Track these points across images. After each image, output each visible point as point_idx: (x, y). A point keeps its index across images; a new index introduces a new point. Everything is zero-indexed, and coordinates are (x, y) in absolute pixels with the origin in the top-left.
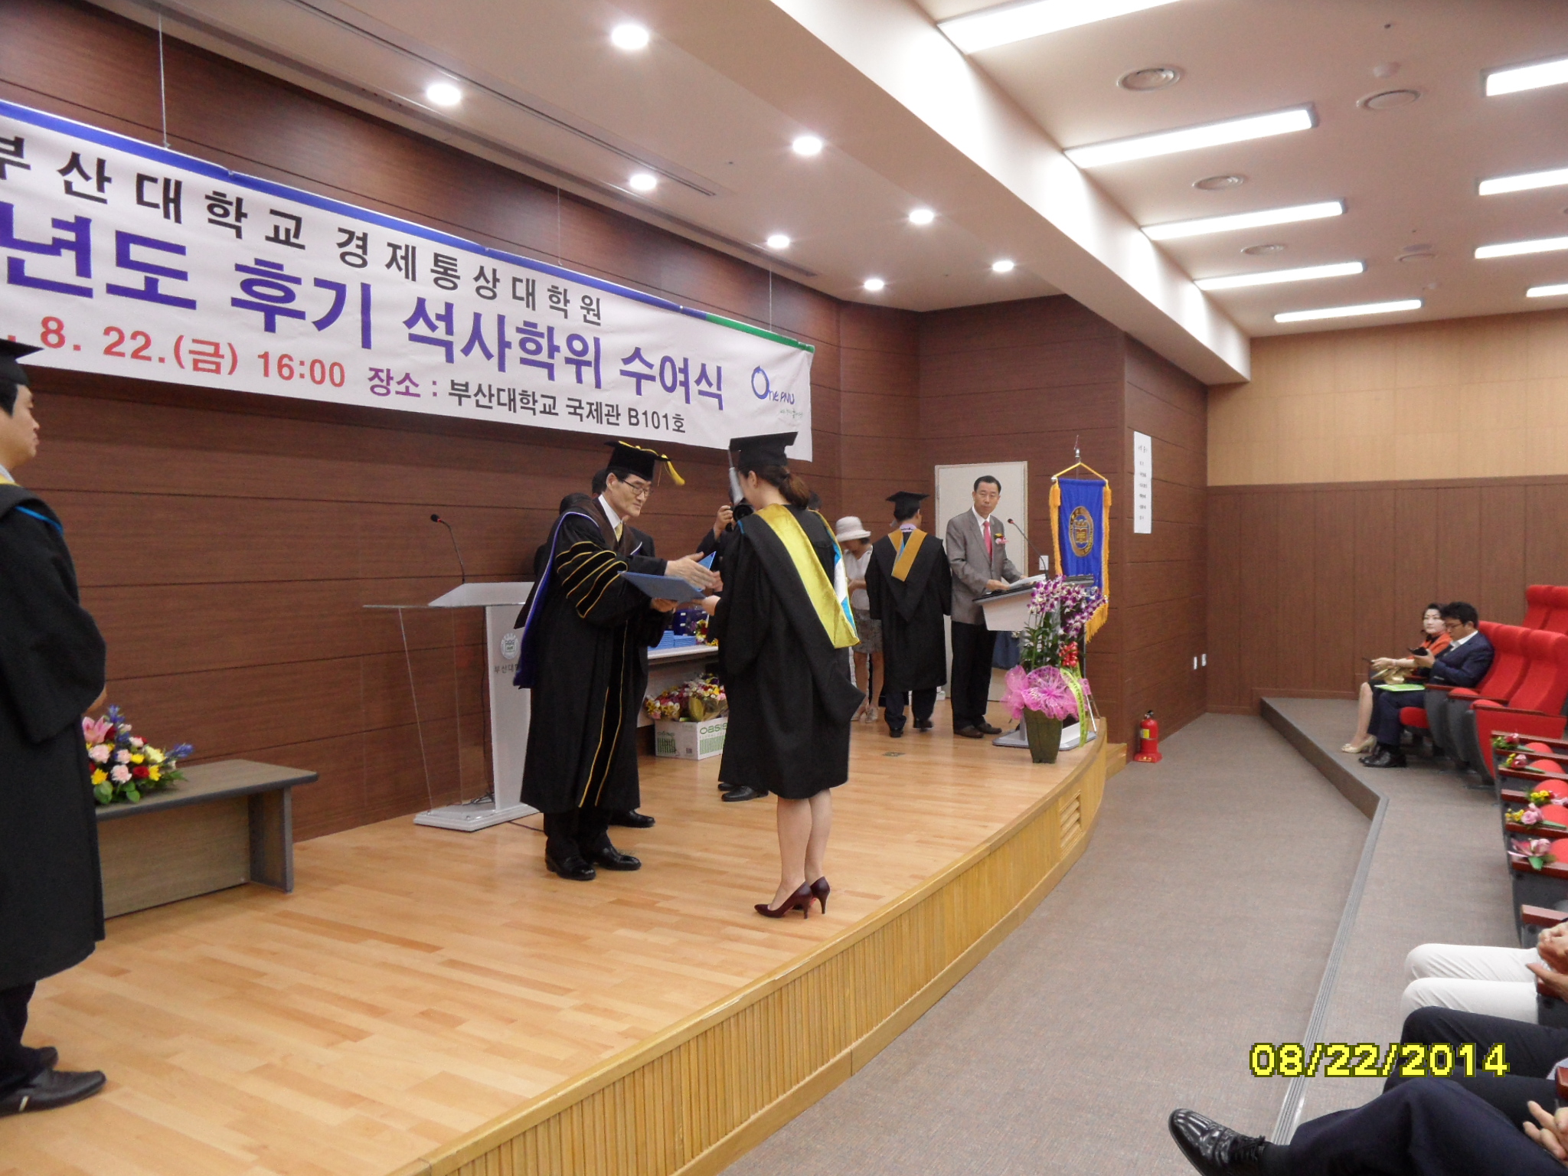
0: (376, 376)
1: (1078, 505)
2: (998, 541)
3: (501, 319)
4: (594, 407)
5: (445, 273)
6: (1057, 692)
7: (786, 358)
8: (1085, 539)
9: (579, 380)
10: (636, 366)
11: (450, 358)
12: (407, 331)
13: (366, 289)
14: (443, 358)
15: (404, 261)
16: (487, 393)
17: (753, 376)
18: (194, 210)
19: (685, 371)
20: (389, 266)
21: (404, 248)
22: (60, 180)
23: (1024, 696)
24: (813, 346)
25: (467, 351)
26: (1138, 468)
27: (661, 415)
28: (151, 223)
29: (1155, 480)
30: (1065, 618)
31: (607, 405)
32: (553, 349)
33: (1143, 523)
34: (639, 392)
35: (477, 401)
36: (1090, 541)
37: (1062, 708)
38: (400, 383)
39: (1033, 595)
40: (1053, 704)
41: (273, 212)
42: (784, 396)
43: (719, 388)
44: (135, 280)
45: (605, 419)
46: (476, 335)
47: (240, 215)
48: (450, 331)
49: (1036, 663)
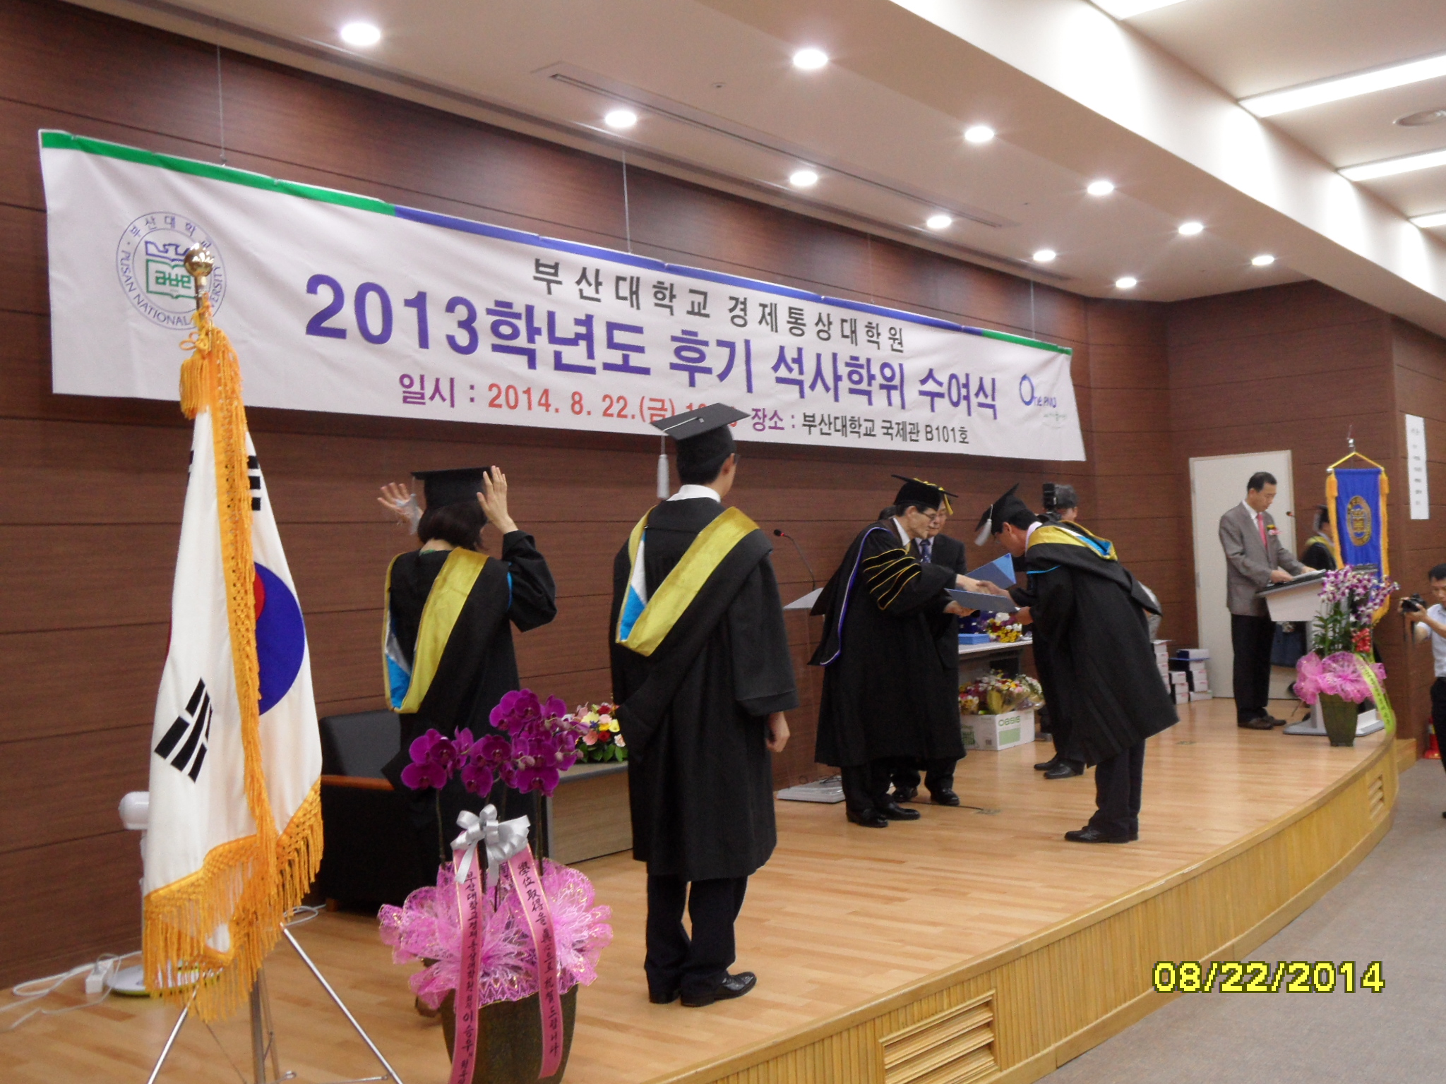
0: (756, 415)
1: (1354, 495)
2: (1271, 532)
3: (835, 356)
4: (901, 427)
5: (796, 323)
6: (1352, 677)
7: (1047, 363)
8: (1363, 528)
9: (890, 404)
10: (931, 386)
11: (802, 395)
12: (774, 375)
13: (747, 343)
14: (797, 395)
15: (769, 316)
16: (827, 422)
17: (1021, 383)
18: (646, 297)
19: (966, 386)
20: (760, 322)
21: (769, 306)
22: (577, 288)
23: (1320, 681)
24: (1069, 349)
25: (813, 387)
26: (1411, 452)
27: (950, 428)
28: (622, 312)
29: (1429, 462)
30: (1354, 607)
31: (910, 424)
32: (871, 378)
33: (1419, 509)
34: (933, 410)
35: (821, 430)
36: (1368, 530)
37: (1359, 691)
38: (771, 419)
39: (1323, 584)
40: (1349, 687)
41: (692, 291)
42: (1047, 400)
43: (993, 399)
44: (616, 357)
45: (908, 436)
46: (819, 373)
47: (672, 297)
48: (801, 372)
49: (1330, 650)
